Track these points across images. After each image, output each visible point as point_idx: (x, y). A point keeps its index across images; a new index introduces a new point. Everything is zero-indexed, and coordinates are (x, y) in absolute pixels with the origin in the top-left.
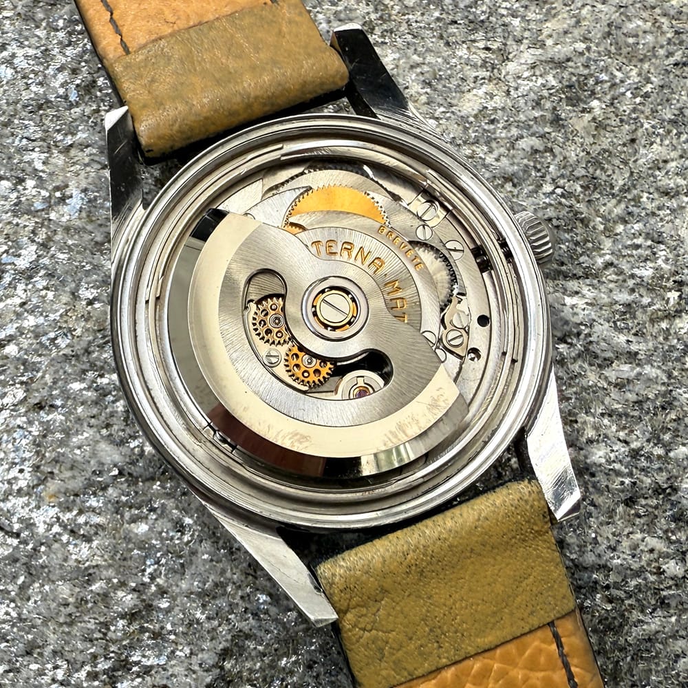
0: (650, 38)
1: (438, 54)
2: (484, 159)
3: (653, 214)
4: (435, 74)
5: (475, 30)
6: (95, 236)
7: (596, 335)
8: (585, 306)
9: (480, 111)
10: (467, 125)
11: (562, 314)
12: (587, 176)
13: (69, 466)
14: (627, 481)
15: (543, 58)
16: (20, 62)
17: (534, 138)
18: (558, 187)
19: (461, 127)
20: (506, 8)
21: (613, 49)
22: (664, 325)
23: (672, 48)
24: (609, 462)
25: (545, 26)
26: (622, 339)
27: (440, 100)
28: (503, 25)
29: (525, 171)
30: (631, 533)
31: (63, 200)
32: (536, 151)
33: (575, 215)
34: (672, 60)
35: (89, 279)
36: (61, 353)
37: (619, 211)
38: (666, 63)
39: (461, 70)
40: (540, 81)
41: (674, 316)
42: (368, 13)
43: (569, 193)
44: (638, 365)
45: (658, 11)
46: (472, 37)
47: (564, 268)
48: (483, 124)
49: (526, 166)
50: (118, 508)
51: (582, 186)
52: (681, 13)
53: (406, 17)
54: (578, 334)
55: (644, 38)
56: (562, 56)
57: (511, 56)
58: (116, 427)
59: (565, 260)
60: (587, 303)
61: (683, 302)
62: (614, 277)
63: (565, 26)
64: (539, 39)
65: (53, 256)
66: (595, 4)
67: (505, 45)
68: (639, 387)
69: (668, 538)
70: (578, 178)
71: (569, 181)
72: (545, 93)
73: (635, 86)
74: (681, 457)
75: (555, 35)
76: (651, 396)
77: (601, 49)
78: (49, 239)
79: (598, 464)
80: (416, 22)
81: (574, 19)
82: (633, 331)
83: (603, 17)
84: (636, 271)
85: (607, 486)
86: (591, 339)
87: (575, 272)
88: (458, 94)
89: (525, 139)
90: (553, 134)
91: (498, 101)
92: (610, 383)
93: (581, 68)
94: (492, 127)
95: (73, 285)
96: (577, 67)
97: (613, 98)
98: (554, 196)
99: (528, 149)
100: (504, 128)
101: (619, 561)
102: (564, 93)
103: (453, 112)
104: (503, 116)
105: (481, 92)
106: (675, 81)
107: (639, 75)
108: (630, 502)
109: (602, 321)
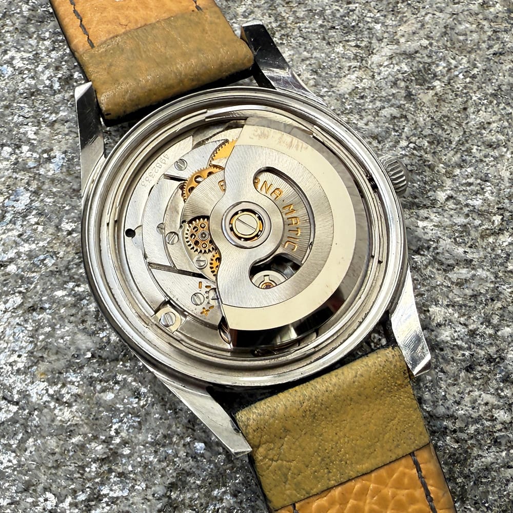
0: (475, 36)
1: (322, 51)
2: (357, 124)
3: (481, 161)
4: (320, 65)
5: (348, 33)
6: (73, 185)
7: (441, 248)
8: (433, 227)
9: (353, 90)
10: (344, 100)
11: (416, 233)
12: (432, 135)
13: (54, 351)
14: (467, 353)
15: (398, 52)
16: (18, 63)
17: (392, 108)
18: (411, 143)
19: (339, 102)
20: (370, 17)
21: (449, 44)
22: (491, 240)
23: (492, 42)
24: (454, 340)
25: (399, 29)
26: (460, 250)
27: (324, 83)
28: (368, 29)
29: (387, 132)
30: (471, 391)
31: (49, 160)
32: (395, 118)
33: (424, 162)
34: (492, 51)
35: (69, 216)
36: (48, 270)
37: (456, 159)
38: (488, 53)
39: (339, 62)
40: (397, 68)
41: (498, 234)
42: (270, 23)
43: (420, 147)
44: (473, 269)
45: (480, 16)
46: (347, 38)
47: (417, 200)
48: (355, 99)
49: (387, 128)
50: (91, 381)
51: (428, 142)
52: (497, 17)
53: (298, 25)
54: (429, 248)
55: (471, 36)
56: (412, 50)
57: (374, 51)
58: (89, 323)
59: (417, 195)
60: (434, 226)
61: (504, 223)
62: (454, 206)
63: (413, 28)
64: (395, 38)
65: (42, 201)
66: (435, 12)
67: (370, 43)
68: (474, 284)
69: (499, 394)
70: (425, 136)
71: (419, 138)
72: (400, 76)
73: (465, 70)
74: (506, 335)
75: (406, 35)
76: (483, 291)
77: (440, 44)
78: (39, 188)
79: (445, 341)
80: (306, 28)
81: (420, 24)
82: (469, 244)
83: (441, 21)
84: (469, 202)
85: (452, 358)
86: (438, 251)
87: (425, 203)
88: (337, 79)
89: (386, 109)
90: (407, 105)
91: (366, 83)
92: (452, 283)
93: (426, 58)
94: (362, 101)
95: (57, 221)
96: (423, 57)
97: (450, 79)
98: (408, 149)
99: (388, 116)
100: (371, 102)
101: (463, 412)
102: (414, 76)
103: (333, 92)
104: (370, 93)
105: (353, 77)
106: (494, 66)
107: (469, 62)
108: (469, 369)
109: (445, 238)
